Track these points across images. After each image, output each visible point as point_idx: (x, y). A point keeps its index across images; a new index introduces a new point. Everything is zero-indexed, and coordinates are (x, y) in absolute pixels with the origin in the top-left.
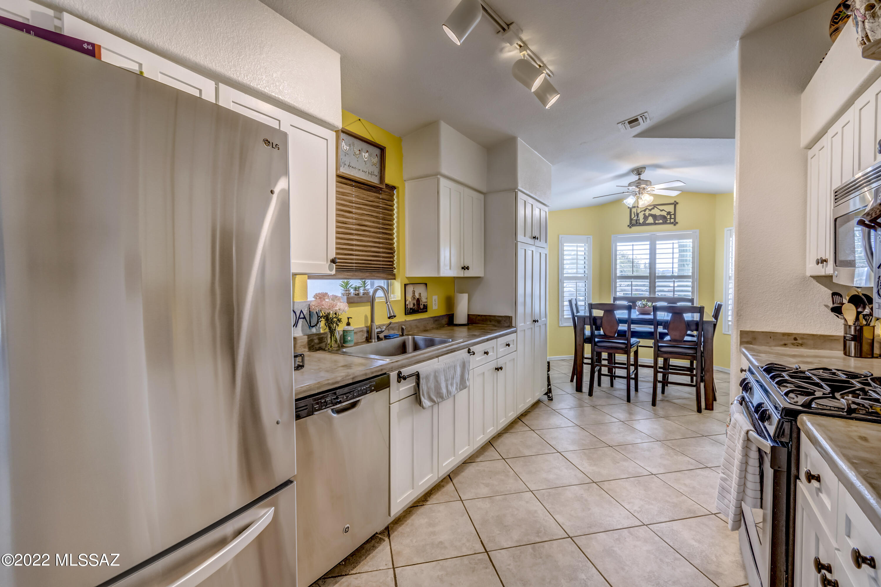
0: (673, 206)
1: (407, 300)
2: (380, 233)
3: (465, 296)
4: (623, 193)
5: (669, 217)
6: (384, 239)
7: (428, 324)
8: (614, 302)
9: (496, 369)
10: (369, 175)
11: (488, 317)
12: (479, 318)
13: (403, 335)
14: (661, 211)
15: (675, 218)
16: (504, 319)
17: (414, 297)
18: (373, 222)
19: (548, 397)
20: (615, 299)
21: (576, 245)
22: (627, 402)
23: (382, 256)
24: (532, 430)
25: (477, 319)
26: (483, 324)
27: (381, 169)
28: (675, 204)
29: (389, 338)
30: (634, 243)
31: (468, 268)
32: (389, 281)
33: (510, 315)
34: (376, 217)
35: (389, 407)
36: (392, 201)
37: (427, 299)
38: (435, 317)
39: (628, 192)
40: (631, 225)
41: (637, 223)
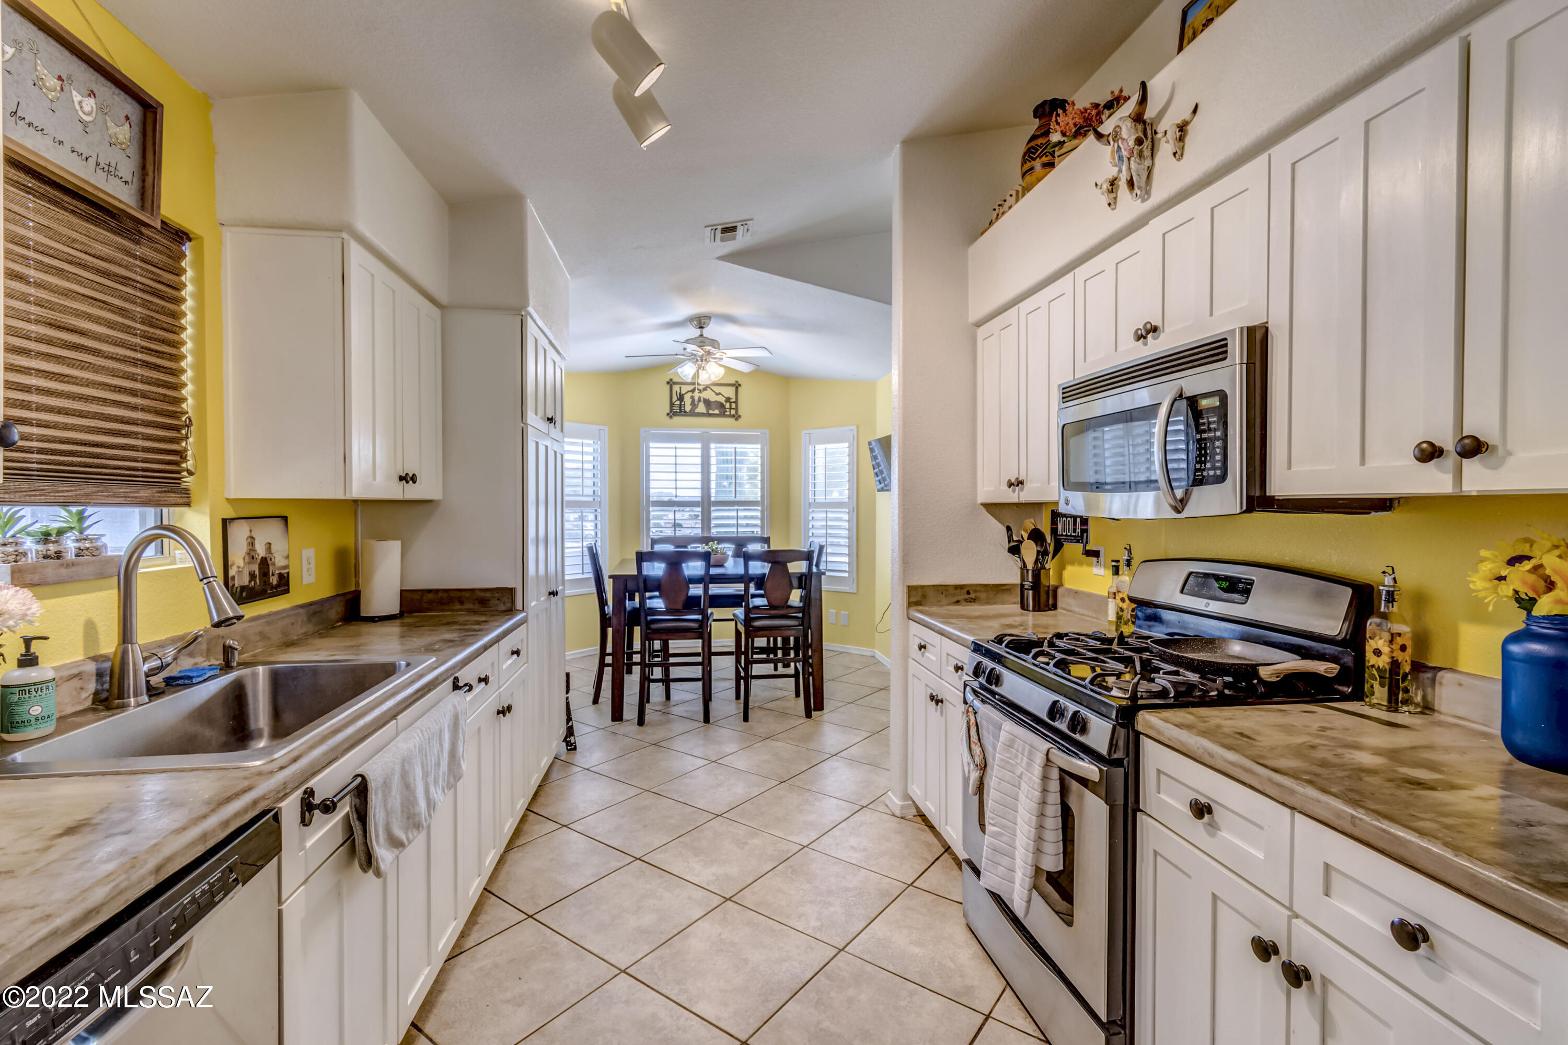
0: (733, 389)
1: (233, 565)
2: (134, 362)
3: (395, 547)
4: (677, 355)
5: (728, 405)
6: (149, 384)
7: (292, 624)
8: (652, 548)
9: (499, 712)
10: (100, 172)
11: (452, 594)
12: (430, 596)
13: (227, 666)
14: (718, 394)
15: (736, 409)
16: (497, 595)
17: (251, 555)
18: (110, 325)
19: (567, 745)
20: (654, 542)
21: (580, 441)
22: (703, 724)
23: (142, 433)
24: (564, 826)
25: (425, 599)
26: (442, 610)
27: (143, 167)
28: (737, 386)
29: (187, 682)
30: (678, 445)
31: (414, 479)
32: (165, 510)
33: (510, 586)
34: (121, 311)
35: (280, 911)
36: (180, 272)
37: (287, 557)
38: (311, 604)
39: (683, 355)
40: (672, 414)
41: (681, 411)
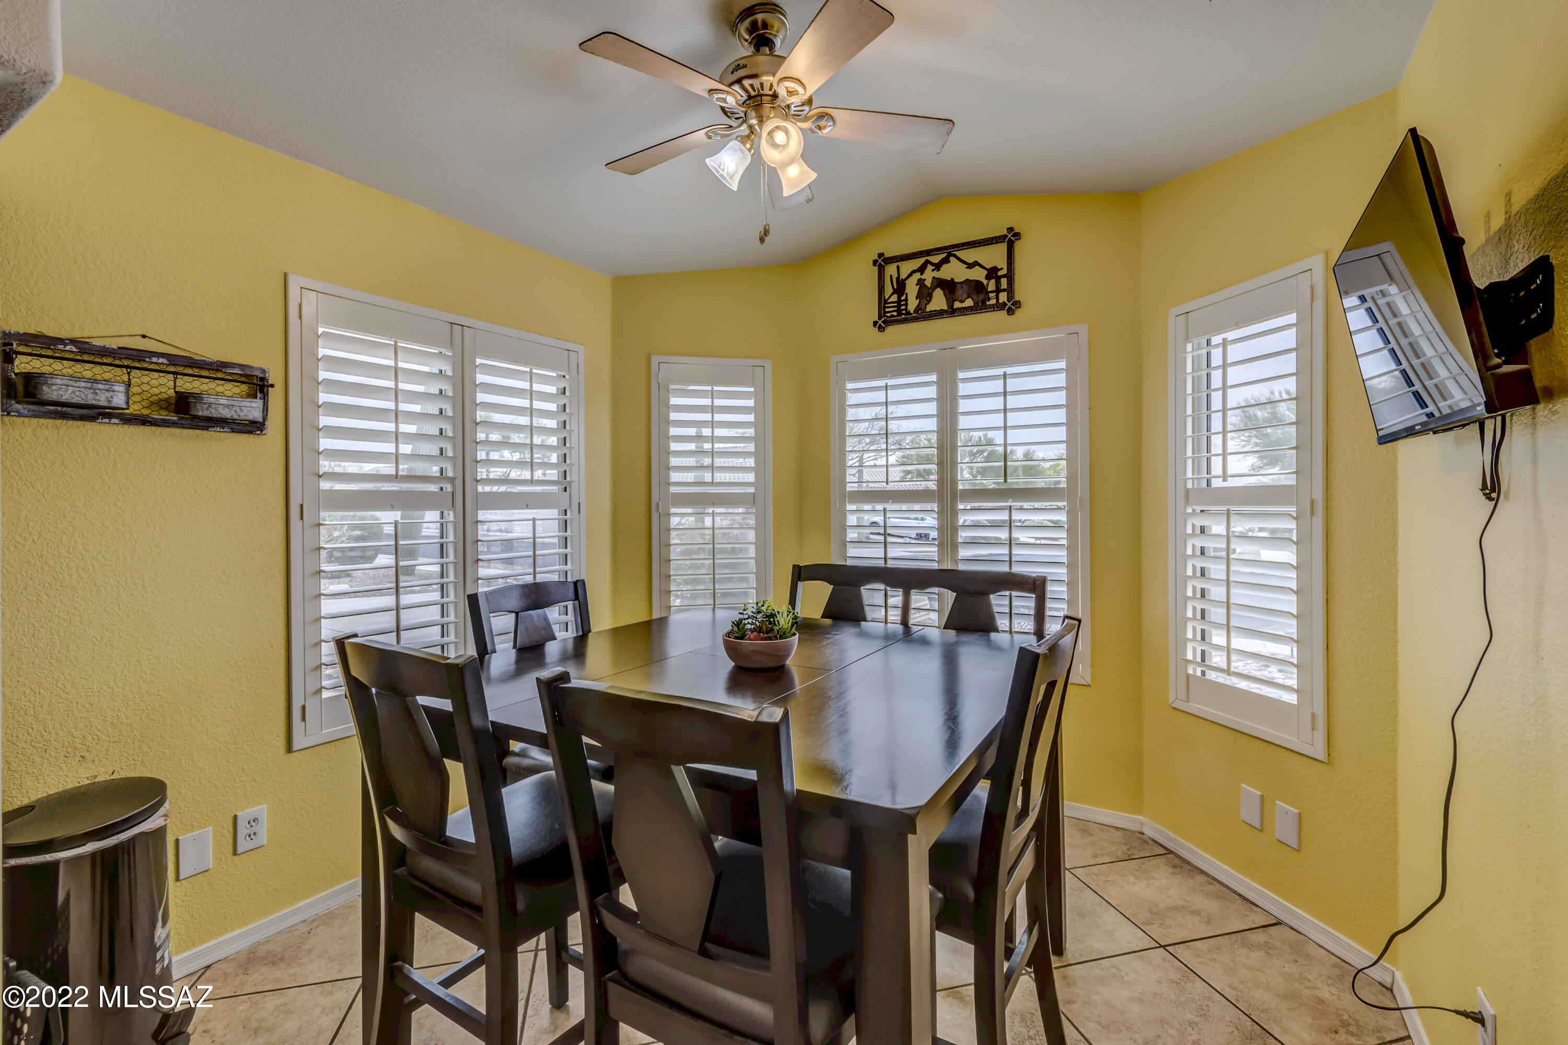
0: (1002, 248)
5: (992, 286)
14: (970, 266)
15: (1010, 290)
28: (1010, 239)
30: (889, 382)
40: (883, 322)
41: (899, 312)
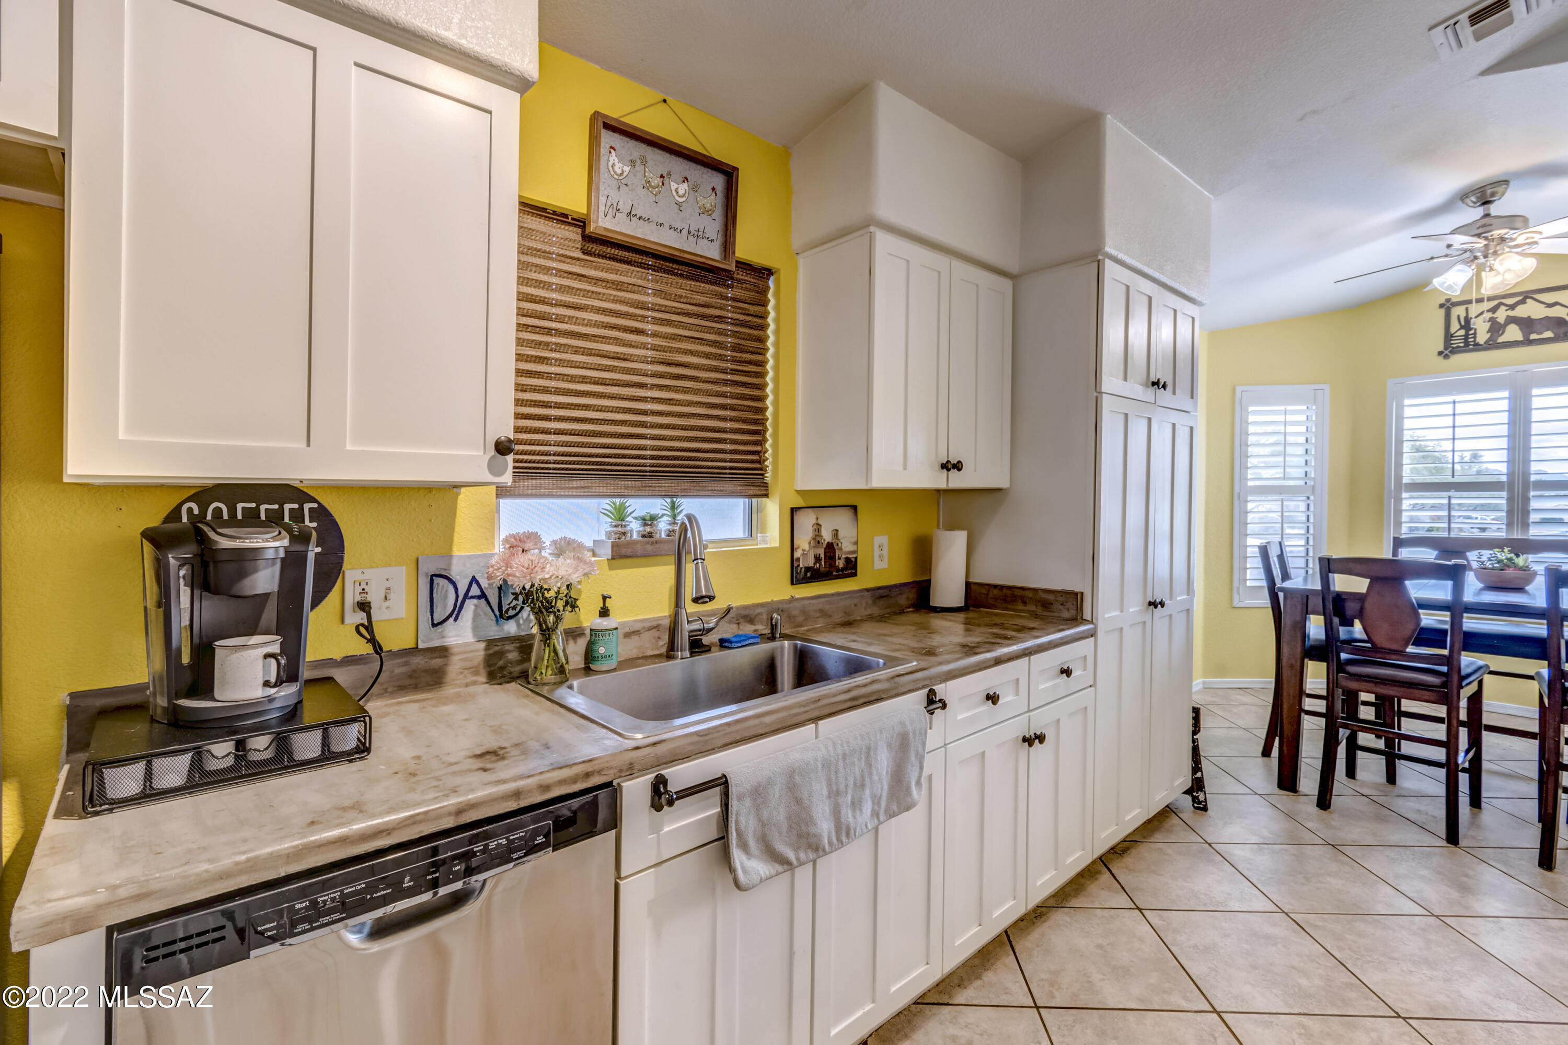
1: (798, 548)
2: (725, 382)
3: (959, 539)
4: (1432, 258)
6: (737, 398)
7: (856, 605)
8: (1395, 553)
9: (1025, 740)
10: (691, 238)
11: (1017, 593)
12: (996, 592)
13: (772, 638)
14: (1551, 306)
16: (1061, 599)
17: (817, 539)
18: (707, 356)
19: (1194, 801)
20: (1399, 543)
21: (1282, 408)
22: (1445, 843)
23: (730, 439)
24: (1138, 908)
25: (991, 595)
26: (1006, 609)
27: (726, 225)
29: (730, 645)
30: (1458, 398)
31: (957, 467)
32: (754, 500)
33: (1077, 589)
34: (716, 344)
35: (617, 887)
36: (764, 304)
37: (856, 543)
38: (879, 588)
39: (1446, 256)
41: (1467, 344)
